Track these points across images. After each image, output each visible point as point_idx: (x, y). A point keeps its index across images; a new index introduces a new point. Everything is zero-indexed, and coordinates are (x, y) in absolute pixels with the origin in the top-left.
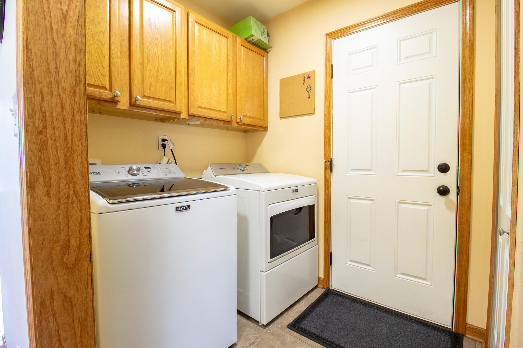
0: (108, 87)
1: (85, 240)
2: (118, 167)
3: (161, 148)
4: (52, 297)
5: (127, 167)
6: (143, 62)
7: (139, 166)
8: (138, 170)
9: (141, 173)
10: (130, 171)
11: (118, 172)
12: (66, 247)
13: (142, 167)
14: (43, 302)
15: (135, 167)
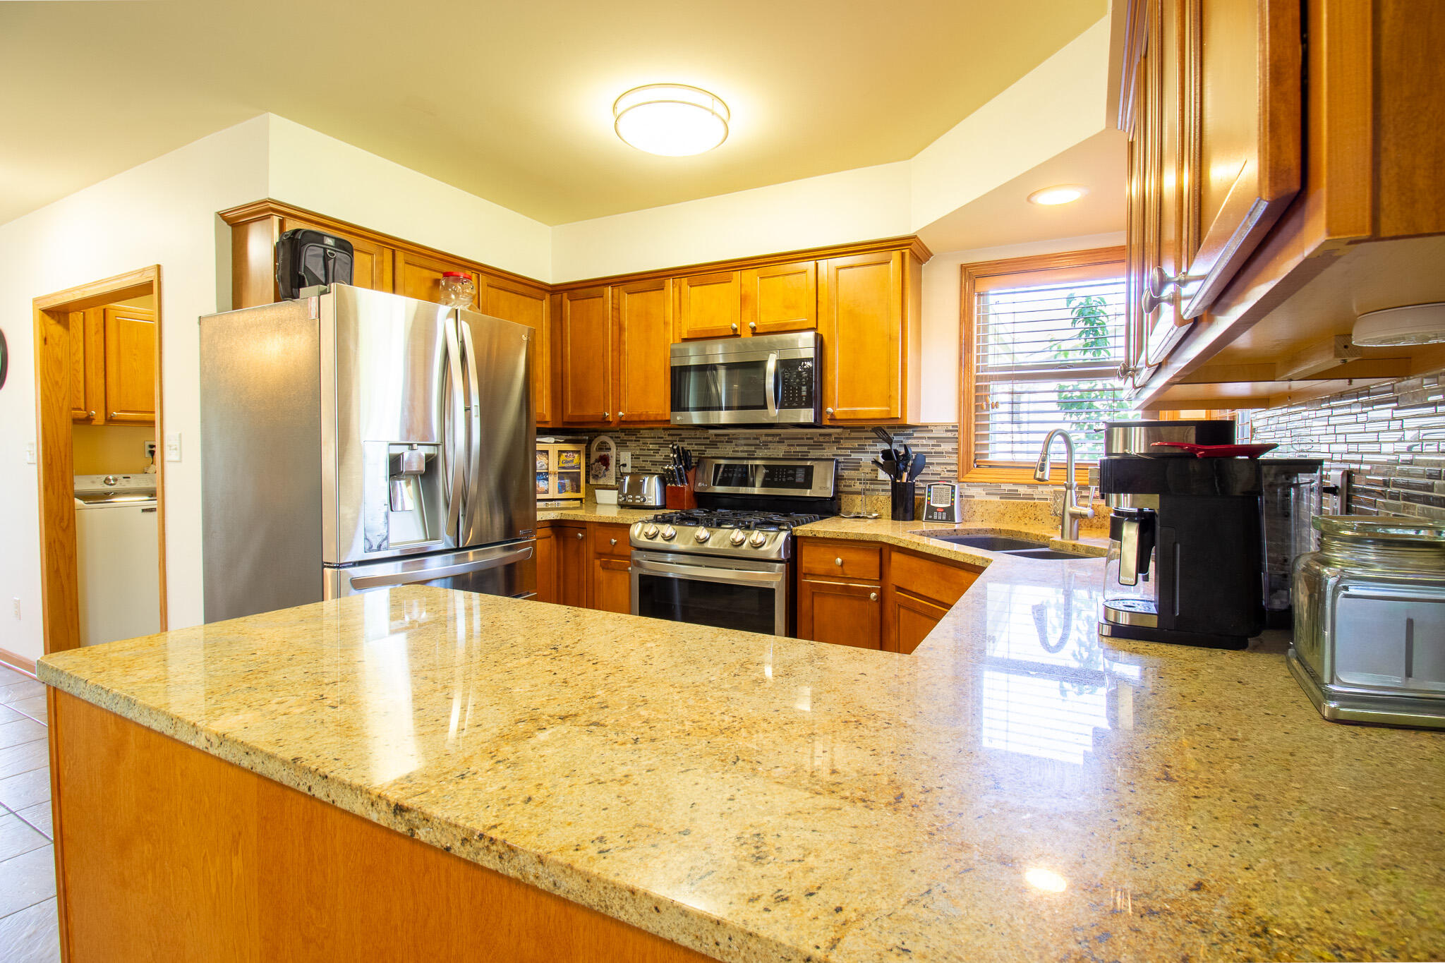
0: (83, 408)
1: (72, 517)
2: (94, 477)
3: (148, 455)
4: (54, 542)
5: (104, 477)
6: (120, 378)
7: (116, 476)
8: (115, 480)
9: (118, 483)
10: (107, 481)
11: (93, 482)
12: (62, 519)
13: (120, 477)
14: (50, 543)
15: (111, 477)
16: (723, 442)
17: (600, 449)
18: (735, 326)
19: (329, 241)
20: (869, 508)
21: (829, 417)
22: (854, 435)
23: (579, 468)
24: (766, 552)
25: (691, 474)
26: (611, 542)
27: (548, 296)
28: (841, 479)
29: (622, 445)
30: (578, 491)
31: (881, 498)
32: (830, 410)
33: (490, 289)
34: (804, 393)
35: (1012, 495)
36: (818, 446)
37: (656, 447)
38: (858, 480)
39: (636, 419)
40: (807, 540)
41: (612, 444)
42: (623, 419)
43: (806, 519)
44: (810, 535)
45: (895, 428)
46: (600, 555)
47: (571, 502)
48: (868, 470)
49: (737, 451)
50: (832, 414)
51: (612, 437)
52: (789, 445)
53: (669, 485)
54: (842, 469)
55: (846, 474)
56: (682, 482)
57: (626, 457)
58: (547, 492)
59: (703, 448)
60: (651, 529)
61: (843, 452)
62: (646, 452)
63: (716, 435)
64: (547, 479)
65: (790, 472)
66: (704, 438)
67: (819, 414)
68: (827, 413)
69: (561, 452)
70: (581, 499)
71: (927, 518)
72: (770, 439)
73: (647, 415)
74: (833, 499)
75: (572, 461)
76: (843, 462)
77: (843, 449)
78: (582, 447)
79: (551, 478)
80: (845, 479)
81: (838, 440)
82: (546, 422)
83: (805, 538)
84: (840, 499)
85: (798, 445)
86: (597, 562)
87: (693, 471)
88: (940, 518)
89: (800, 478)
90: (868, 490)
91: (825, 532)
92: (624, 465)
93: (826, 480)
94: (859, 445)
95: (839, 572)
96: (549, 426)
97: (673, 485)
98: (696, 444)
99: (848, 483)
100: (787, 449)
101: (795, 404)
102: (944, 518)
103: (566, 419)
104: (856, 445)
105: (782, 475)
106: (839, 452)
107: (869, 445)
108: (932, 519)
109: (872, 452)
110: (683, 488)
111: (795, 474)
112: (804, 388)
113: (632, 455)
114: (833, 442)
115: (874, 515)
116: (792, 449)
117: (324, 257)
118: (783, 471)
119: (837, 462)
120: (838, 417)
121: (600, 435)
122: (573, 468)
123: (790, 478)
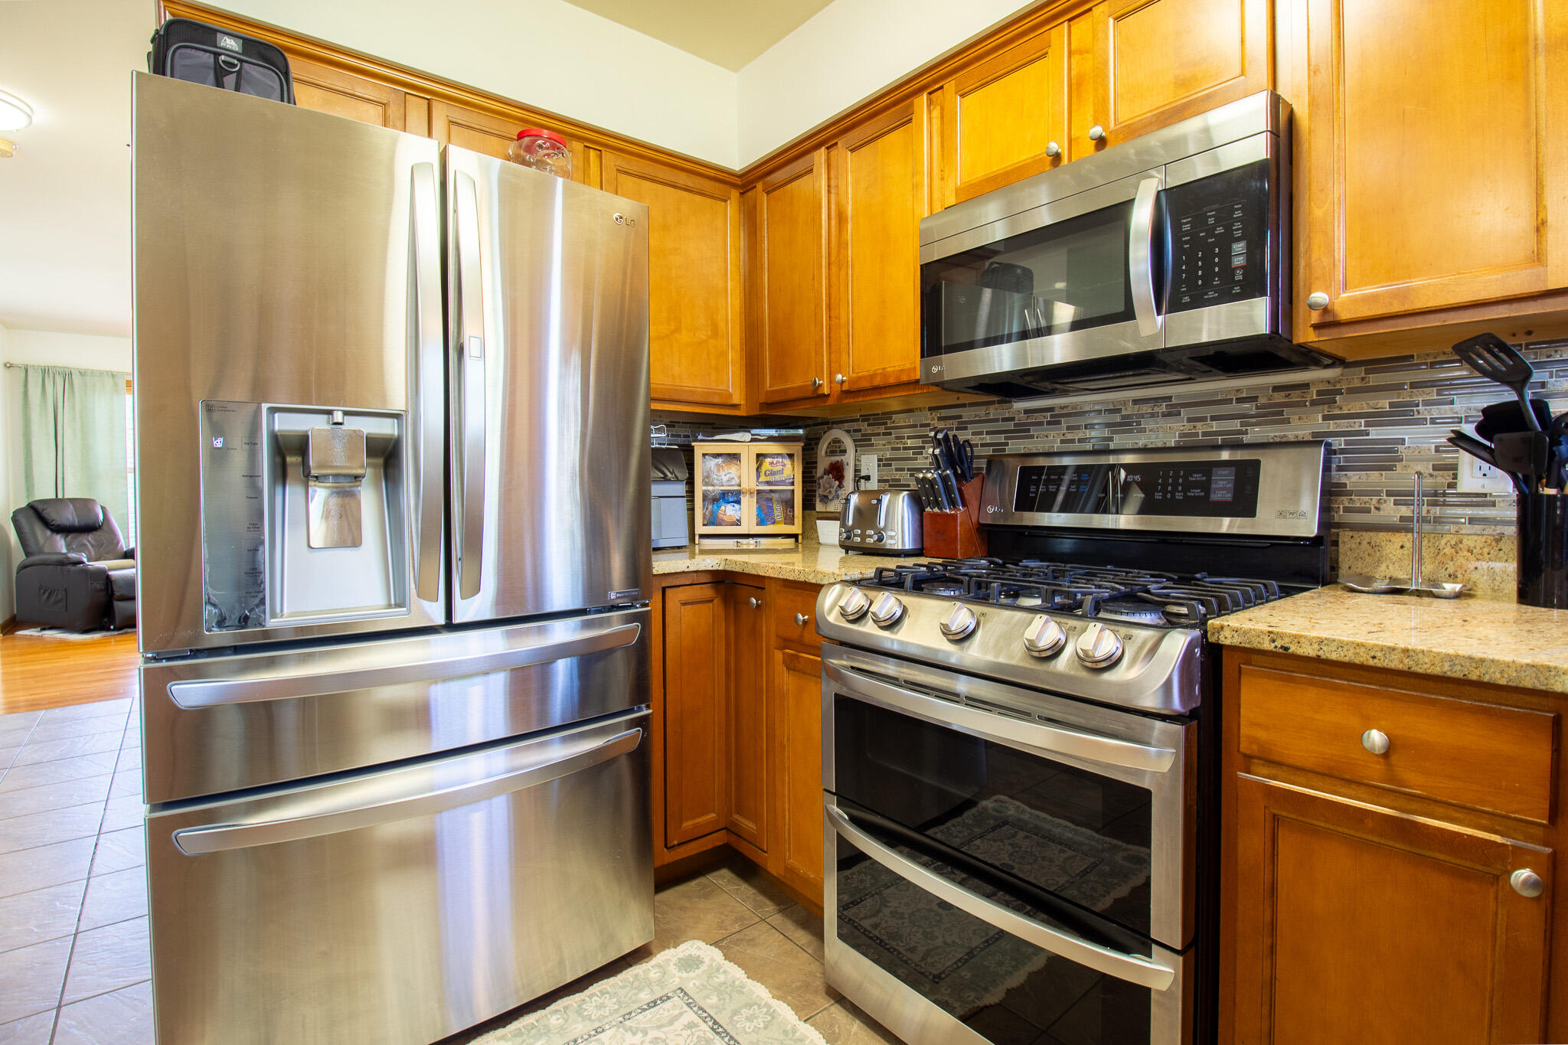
16: (1041, 424)
17: (832, 452)
18: (1054, 147)
19: (230, 43)
20: (1428, 568)
21: (1315, 317)
22: (1374, 379)
23: (793, 484)
24: (1126, 686)
25: (971, 489)
26: (796, 619)
27: (735, 194)
28: (1340, 494)
29: (863, 443)
30: (790, 520)
31: (1468, 542)
32: (1319, 297)
33: (622, 177)
34: (1239, 261)
36: (1273, 414)
37: (918, 443)
38: (1389, 494)
39: (865, 384)
40: (1254, 657)
41: (848, 443)
42: (846, 387)
43: (1245, 594)
44: (1268, 646)
46: (785, 642)
47: (780, 540)
48: (1426, 467)
49: (1072, 441)
50: (1326, 310)
51: (848, 431)
52: (1190, 420)
53: (928, 509)
54: (1340, 469)
55: (1352, 479)
56: (953, 503)
57: (870, 464)
58: (738, 523)
59: (1001, 438)
60: (856, 599)
61: (1343, 425)
62: (901, 454)
63: (1027, 411)
64: (738, 502)
65: (1197, 477)
66: (1004, 420)
67: (1285, 309)
68: (1311, 307)
69: (760, 457)
70: (795, 536)
72: (1146, 409)
73: (884, 375)
74: (1317, 541)
75: (781, 472)
76: (1343, 451)
77: (1345, 417)
78: (797, 448)
79: (744, 499)
80: (1350, 493)
81: (1328, 396)
82: (735, 406)
83: (1249, 654)
84: (1336, 543)
85: (1213, 418)
86: (778, 656)
87: (976, 482)
89: (1222, 488)
90: (1425, 520)
91: (1321, 641)
92: (867, 478)
93: (1296, 494)
94: (1392, 405)
95: (1375, 772)
96: (742, 412)
97: (936, 510)
98: (988, 433)
99: (1358, 502)
100: (1187, 427)
101: (1211, 295)
103: (762, 399)
104: (1384, 404)
105: (1175, 486)
106: (1332, 426)
107: (1426, 403)
109: (1434, 420)
110: (954, 517)
111: (1209, 482)
112: (1239, 247)
113: (879, 460)
114: (1313, 403)
115: (1449, 587)
116: (1201, 428)
117: (215, 70)
118: (1176, 477)
119: (1330, 452)
120: (1344, 316)
121: (830, 429)
122: (782, 483)
123: (1197, 492)
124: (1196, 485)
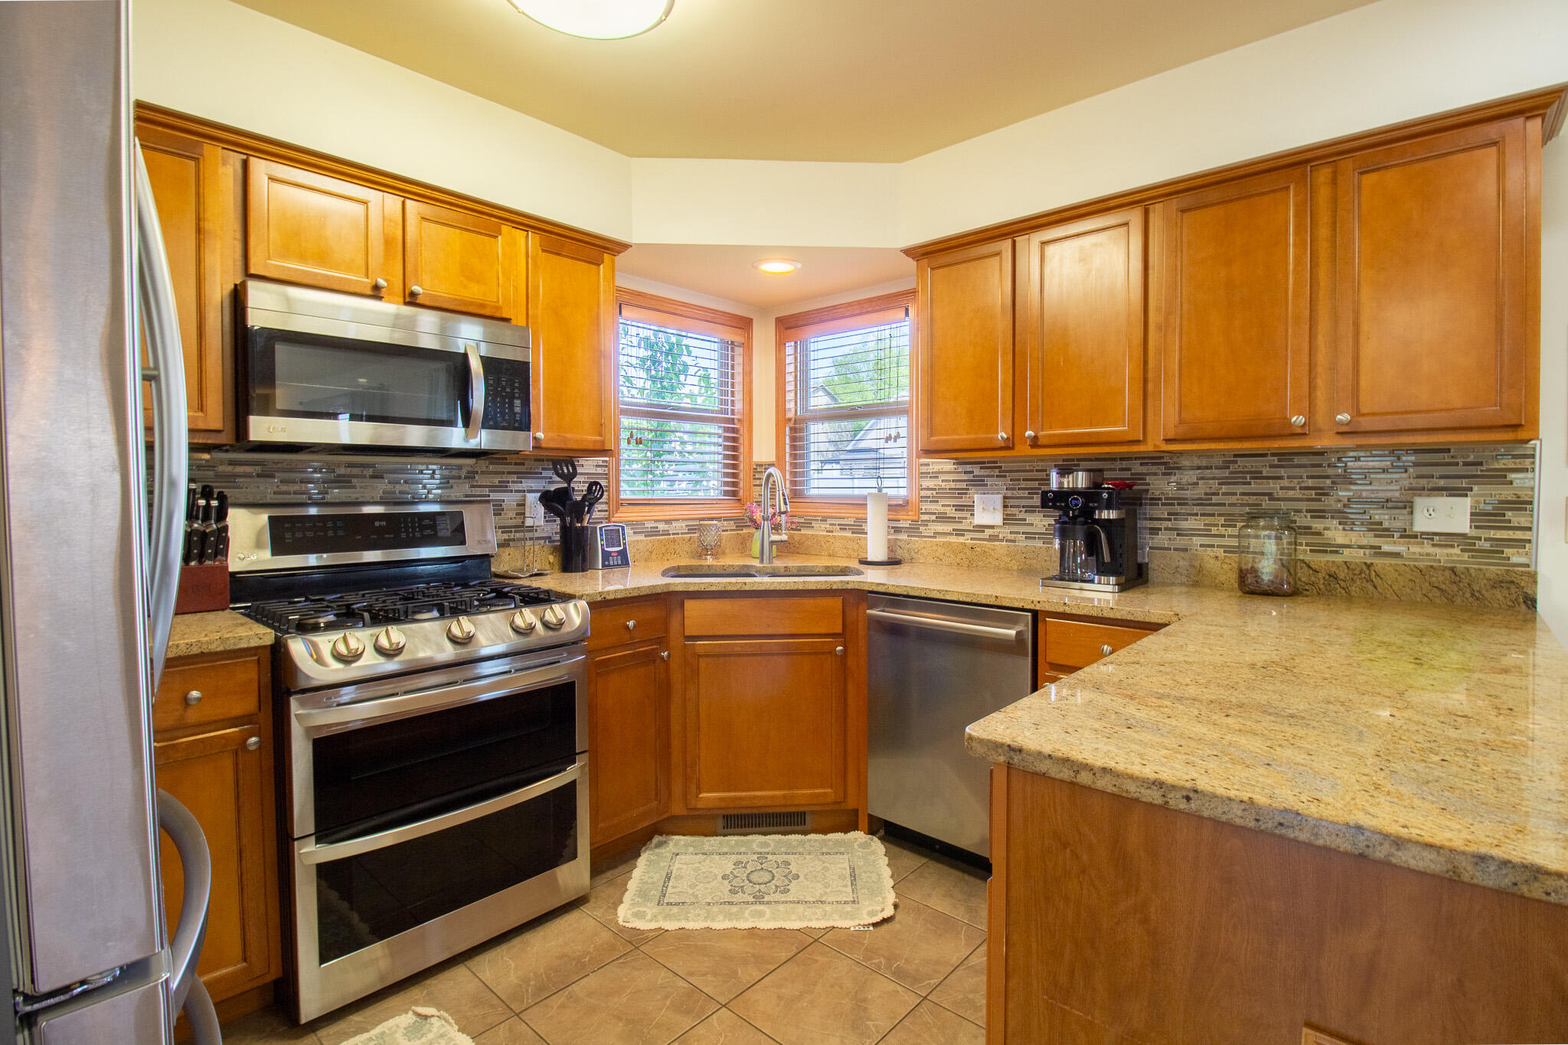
18: (381, 282)
32: (540, 435)
34: (518, 410)
35: (654, 532)
45: (543, 460)
48: (512, 514)
50: (539, 441)
61: (477, 491)
65: (427, 522)
68: (535, 438)
71: (604, 565)
77: (480, 486)
88: (616, 563)
89: (444, 530)
90: (514, 540)
91: (614, 592)
94: (499, 482)
101: (505, 424)
102: (620, 562)
105: (414, 527)
107: (513, 482)
108: (609, 565)
109: (516, 491)
111: (434, 524)
112: (517, 402)
118: (413, 522)
123: (428, 532)
124: (427, 527)
